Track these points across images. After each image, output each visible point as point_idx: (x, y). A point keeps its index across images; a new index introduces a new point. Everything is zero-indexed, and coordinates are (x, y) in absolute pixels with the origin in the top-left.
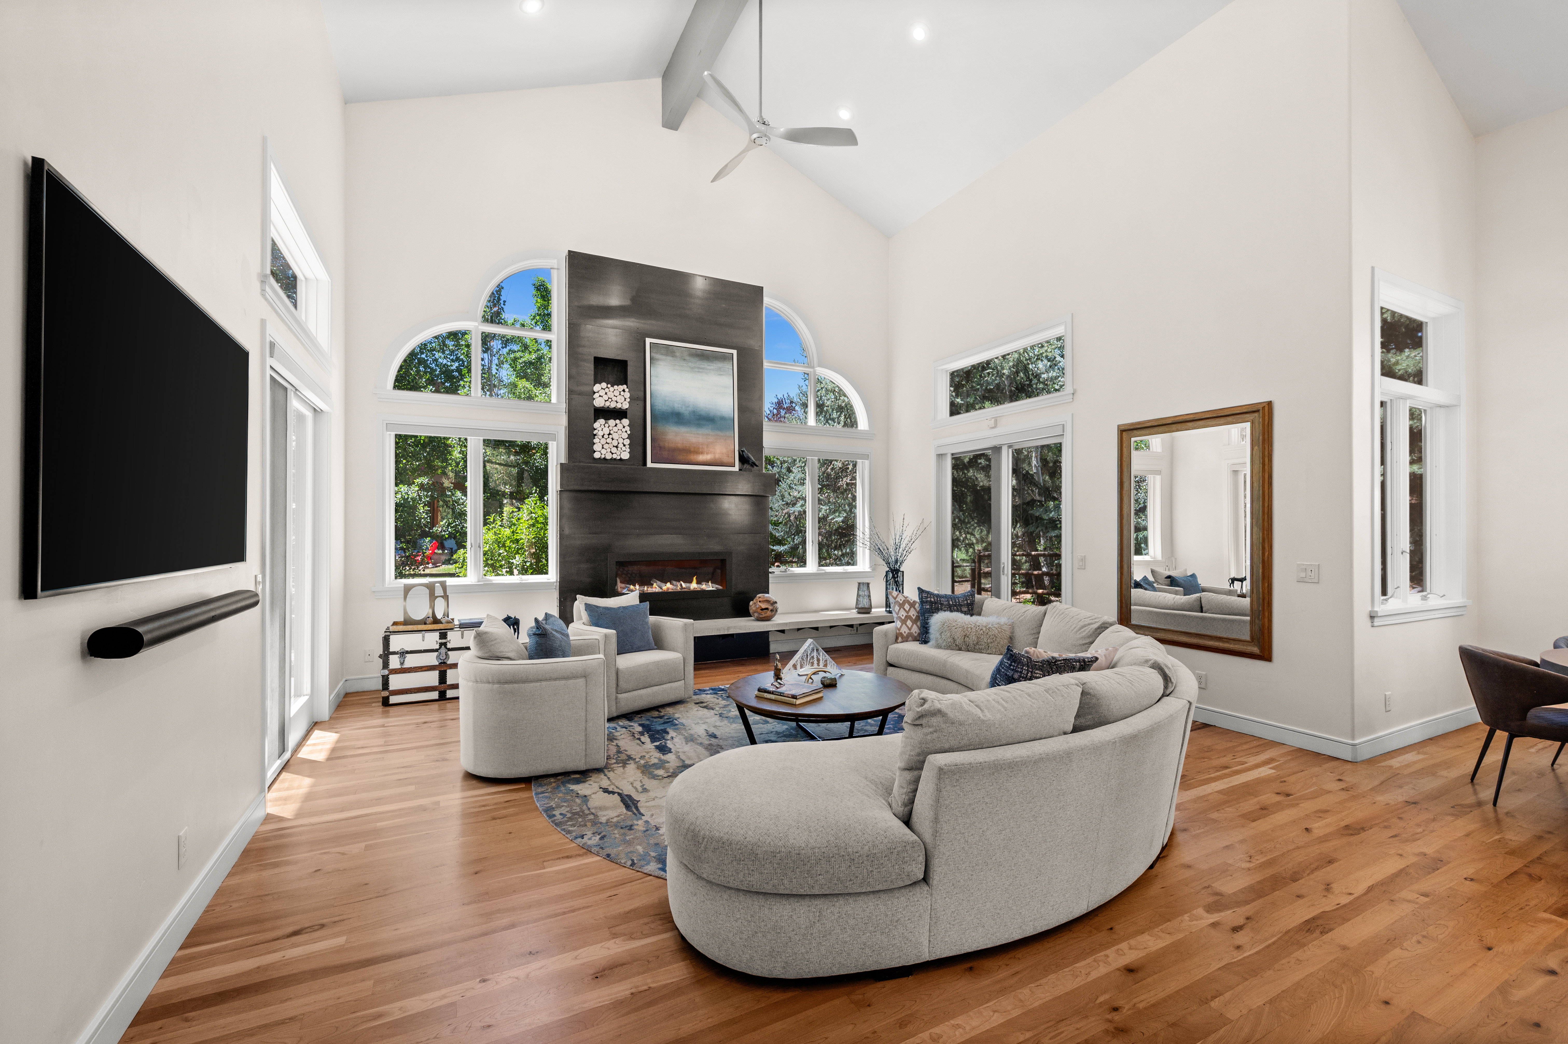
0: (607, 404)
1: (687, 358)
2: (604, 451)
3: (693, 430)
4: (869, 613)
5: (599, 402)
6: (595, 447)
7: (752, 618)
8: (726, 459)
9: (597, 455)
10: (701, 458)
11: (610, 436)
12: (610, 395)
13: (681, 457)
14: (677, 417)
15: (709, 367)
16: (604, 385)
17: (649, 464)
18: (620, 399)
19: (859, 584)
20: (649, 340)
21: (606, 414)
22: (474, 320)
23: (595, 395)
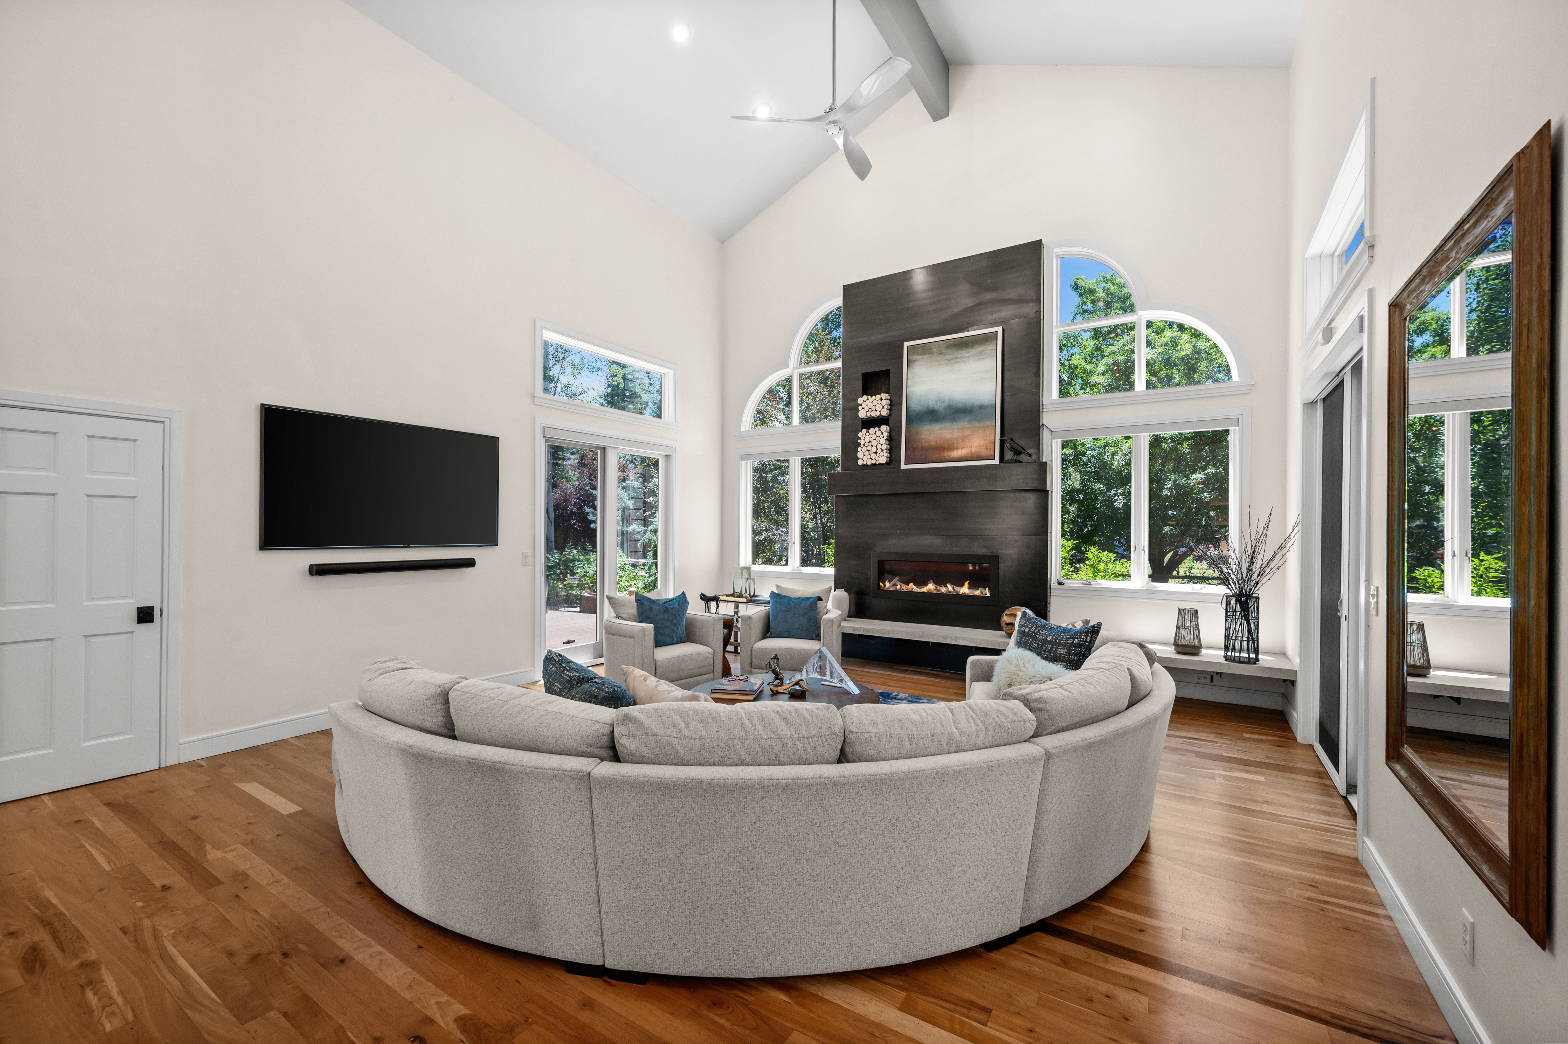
0: (869, 414)
1: (943, 352)
2: (865, 458)
3: (948, 425)
4: (1196, 654)
5: (862, 414)
6: (860, 455)
7: (1003, 633)
8: (984, 452)
9: (860, 462)
10: (956, 454)
11: (870, 444)
12: (870, 405)
13: (934, 456)
14: (932, 415)
15: (967, 355)
16: (865, 397)
17: (903, 466)
18: (879, 407)
19: (1180, 609)
20: (906, 344)
21: (870, 423)
22: (788, 367)
23: (860, 408)
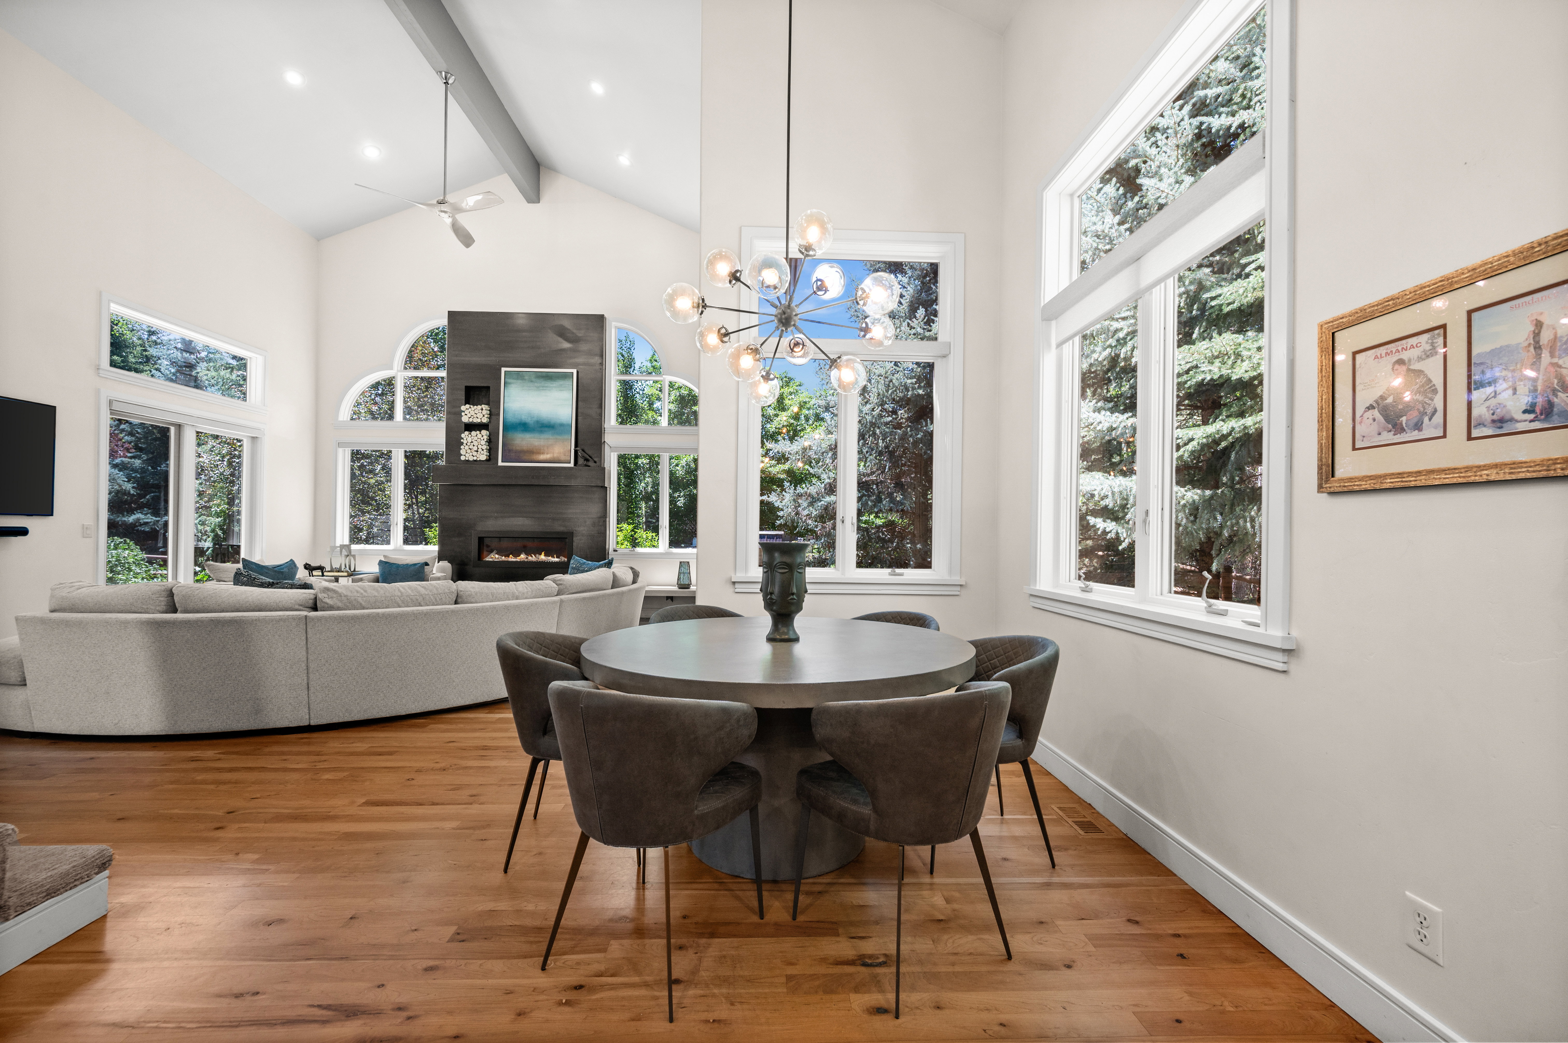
0: (471, 420)
1: (534, 380)
2: (467, 455)
3: (537, 435)
4: (688, 588)
5: (465, 419)
6: (462, 452)
8: (563, 458)
9: (463, 458)
10: (542, 457)
11: (472, 443)
12: (472, 412)
13: (525, 458)
14: (523, 427)
15: (552, 386)
16: (468, 406)
17: (500, 463)
18: (480, 415)
19: (681, 562)
20: (503, 370)
21: (471, 427)
22: (392, 369)
23: (463, 414)
